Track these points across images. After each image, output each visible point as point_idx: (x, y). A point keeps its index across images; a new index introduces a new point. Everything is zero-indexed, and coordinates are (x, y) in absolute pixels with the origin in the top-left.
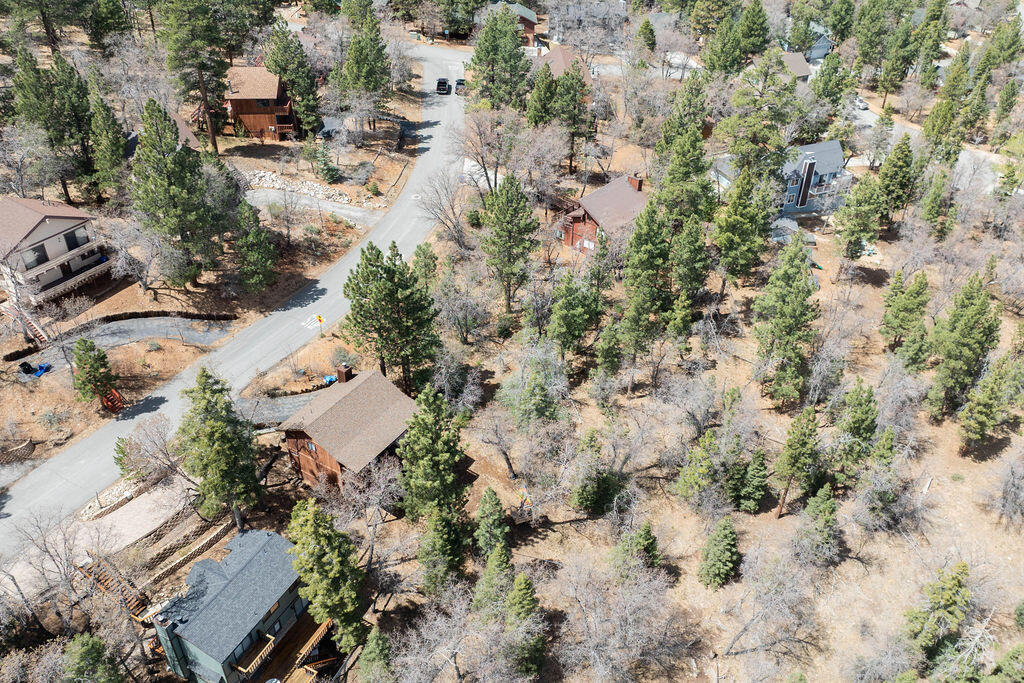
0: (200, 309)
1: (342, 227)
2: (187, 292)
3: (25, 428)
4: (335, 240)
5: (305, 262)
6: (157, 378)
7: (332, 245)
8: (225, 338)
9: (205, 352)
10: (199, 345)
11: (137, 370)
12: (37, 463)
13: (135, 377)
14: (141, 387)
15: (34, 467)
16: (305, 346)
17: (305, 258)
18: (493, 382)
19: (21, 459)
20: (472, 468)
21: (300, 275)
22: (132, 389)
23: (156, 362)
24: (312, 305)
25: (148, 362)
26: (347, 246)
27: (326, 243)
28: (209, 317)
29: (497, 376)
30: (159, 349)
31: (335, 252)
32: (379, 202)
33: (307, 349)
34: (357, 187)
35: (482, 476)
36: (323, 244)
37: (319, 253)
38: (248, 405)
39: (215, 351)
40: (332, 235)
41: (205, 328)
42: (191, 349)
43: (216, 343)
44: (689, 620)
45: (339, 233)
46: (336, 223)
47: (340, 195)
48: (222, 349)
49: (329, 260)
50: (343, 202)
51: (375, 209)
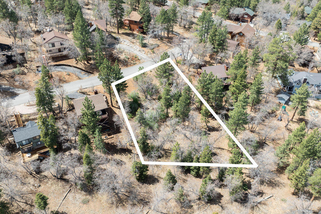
0: (85, 69)
1: (137, 59)
2: (85, 64)
3: (30, 83)
4: (132, 62)
6: (65, 81)
7: (131, 63)
8: (87, 77)
9: (80, 79)
10: (80, 77)
11: (62, 78)
12: (29, 91)
17: (120, 64)
19: (26, 89)
23: (67, 78)
25: (65, 77)
26: (134, 64)
27: (129, 62)
28: (87, 72)
30: (69, 75)
31: (130, 65)
32: (153, 55)
34: (149, 50)
35: (123, 133)
36: (128, 62)
37: (125, 64)
38: (77, 94)
39: (82, 80)
40: (132, 60)
41: (84, 74)
42: (77, 78)
43: (84, 78)
44: (151, 195)
45: (134, 60)
46: (135, 57)
47: (143, 51)
48: (84, 80)
49: (127, 66)
50: (143, 53)
51: (151, 57)
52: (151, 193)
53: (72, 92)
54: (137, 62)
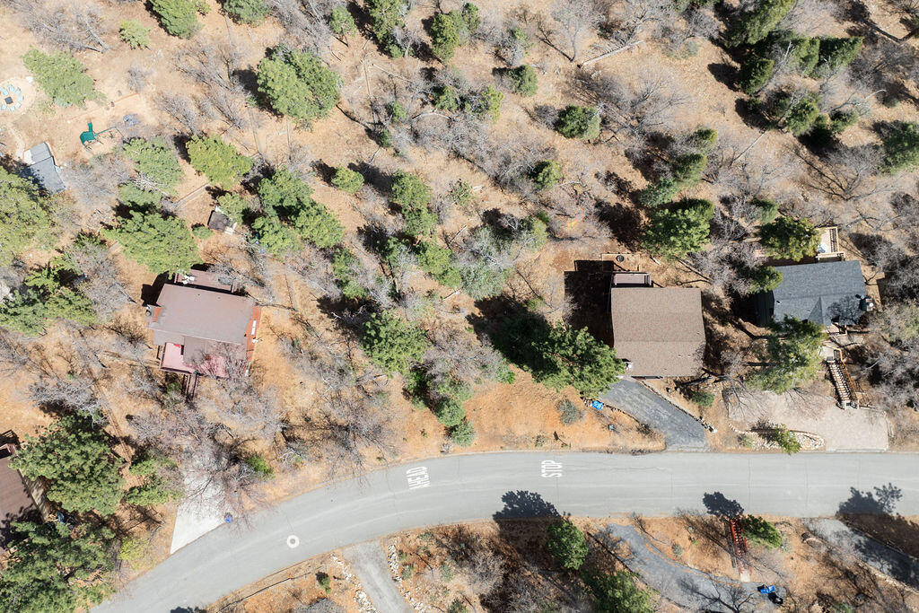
0: (612, 563)
1: (408, 559)
3: (802, 552)
4: (433, 549)
5: (484, 544)
6: (692, 524)
7: (440, 544)
8: (614, 521)
9: (640, 521)
10: (639, 530)
11: (703, 540)
12: (807, 522)
13: (708, 536)
14: (708, 526)
15: (811, 520)
16: (583, 451)
18: (477, 312)
19: (814, 533)
21: (501, 535)
22: (714, 529)
23: (684, 537)
24: (531, 490)
25: (689, 542)
26: (429, 534)
27: (445, 551)
28: (610, 551)
29: (467, 312)
30: (674, 547)
32: (334, 566)
33: (586, 446)
34: (336, 600)
36: (448, 552)
37: (463, 545)
38: (670, 434)
39: (634, 514)
40: (430, 556)
41: (621, 544)
42: (649, 530)
43: (626, 522)
44: (568, 88)
45: (422, 553)
46: (411, 566)
47: (362, 605)
48: (629, 510)
49: (460, 531)
50: (365, 596)
51: (346, 563)
52: (564, 92)
53: (682, 451)
54: (414, 541)
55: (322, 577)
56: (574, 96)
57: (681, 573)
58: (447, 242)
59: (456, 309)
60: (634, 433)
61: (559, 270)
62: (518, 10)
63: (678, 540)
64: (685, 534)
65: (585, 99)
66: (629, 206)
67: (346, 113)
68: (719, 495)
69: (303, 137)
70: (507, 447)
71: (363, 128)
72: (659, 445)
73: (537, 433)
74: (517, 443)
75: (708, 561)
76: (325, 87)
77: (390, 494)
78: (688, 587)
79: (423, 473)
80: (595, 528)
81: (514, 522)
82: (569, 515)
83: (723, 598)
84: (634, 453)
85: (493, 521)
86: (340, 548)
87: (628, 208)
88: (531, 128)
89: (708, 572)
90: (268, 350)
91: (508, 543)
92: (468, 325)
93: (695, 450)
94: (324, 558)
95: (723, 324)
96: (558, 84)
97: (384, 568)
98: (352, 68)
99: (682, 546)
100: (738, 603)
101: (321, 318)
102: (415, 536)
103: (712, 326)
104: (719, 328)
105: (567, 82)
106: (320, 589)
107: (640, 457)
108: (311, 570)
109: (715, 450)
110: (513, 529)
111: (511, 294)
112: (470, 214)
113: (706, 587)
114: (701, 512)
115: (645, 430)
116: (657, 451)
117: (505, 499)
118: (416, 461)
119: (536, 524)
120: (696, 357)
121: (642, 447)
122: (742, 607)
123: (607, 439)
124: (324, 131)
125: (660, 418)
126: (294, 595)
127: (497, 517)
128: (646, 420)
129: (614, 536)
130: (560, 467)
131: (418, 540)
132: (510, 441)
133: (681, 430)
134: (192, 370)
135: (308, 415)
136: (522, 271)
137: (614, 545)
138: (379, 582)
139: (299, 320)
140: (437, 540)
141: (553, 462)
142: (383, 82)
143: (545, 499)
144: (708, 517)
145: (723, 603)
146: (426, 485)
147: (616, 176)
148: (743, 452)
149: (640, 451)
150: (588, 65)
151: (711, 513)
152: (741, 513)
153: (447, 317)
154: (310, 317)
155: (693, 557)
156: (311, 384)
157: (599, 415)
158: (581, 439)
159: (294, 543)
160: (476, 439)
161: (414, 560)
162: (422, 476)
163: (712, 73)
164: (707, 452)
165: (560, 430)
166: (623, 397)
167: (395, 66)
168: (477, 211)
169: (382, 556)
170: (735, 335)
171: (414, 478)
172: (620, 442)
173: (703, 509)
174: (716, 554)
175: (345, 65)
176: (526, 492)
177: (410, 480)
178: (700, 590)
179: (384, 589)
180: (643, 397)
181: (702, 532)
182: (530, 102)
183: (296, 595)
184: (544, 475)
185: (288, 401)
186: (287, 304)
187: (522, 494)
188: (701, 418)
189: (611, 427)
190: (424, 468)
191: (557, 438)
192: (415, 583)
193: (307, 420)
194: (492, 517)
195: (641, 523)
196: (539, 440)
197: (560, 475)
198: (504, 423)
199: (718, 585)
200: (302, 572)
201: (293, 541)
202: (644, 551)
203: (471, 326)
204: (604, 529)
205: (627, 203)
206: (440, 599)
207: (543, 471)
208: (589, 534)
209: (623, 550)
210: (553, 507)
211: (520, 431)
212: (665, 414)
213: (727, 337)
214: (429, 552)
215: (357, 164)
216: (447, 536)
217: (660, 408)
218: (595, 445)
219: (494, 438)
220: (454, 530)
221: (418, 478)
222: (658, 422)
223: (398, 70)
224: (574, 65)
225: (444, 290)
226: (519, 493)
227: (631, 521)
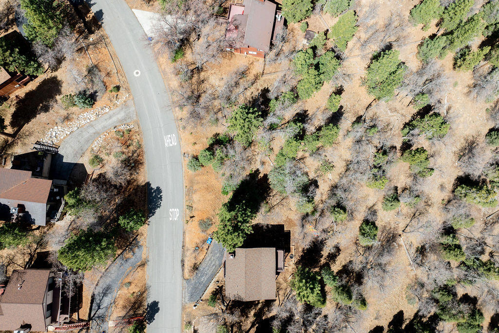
0: (121, 248)
1: (126, 135)
4: (131, 148)
5: (133, 176)
6: (142, 294)
7: (134, 152)
8: (144, 250)
9: (144, 265)
10: (139, 264)
11: (133, 300)
13: (135, 303)
14: (141, 303)
16: (184, 232)
20: (285, 229)
21: (138, 186)
22: (139, 307)
23: (135, 289)
24: (163, 203)
25: (132, 292)
26: (140, 146)
27: (130, 154)
28: (128, 247)
30: (129, 283)
32: (123, 95)
33: (187, 234)
34: (105, 95)
35: (291, 230)
36: (129, 157)
37: (133, 165)
38: (193, 282)
39: (148, 261)
40: (128, 147)
41: (132, 253)
42: (139, 269)
43: (144, 256)
44: (387, 229)
45: (129, 142)
46: (123, 136)
47: (102, 109)
48: (150, 258)
49: (141, 163)
50: (107, 111)
51: (125, 102)
52: (385, 227)
53: (183, 288)
54: (136, 138)
55: (118, 88)
56: (383, 232)
57: (115, 287)
58: (300, 159)
59: (263, 163)
60: (193, 261)
61: (285, 221)
62: (430, 201)
63: (133, 285)
64: (136, 290)
65: (382, 238)
66: (322, 262)
67: (370, 105)
68: (157, 310)
69: (356, 81)
70: (186, 190)
71: (362, 114)
72: (187, 275)
73: (194, 206)
74: (189, 195)
75: (121, 303)
76: (384, 89)
77: (162, 125)
78: (107, 291)
79: (173, 143)
80: (141, 239)
81: (145, 193)
82: (149, 225)
83: (100, 311)
84: (183, 261)
85: (146, 182)
86: (133, 99)
87: (320, 261)
88: (364, 208)
89: (115, 302)
90: (240, 61)
91: (134, 189)
92: (254, 170)
93: (184, 296)
94: (127, 90)
95: (255, 315)
96: (389, 223)
97: (121, 121)
98: (396, 108)
99: (130, 288)
100: (97, 319)
101: (258, 90)
102: (138, 138)
103: (254, 309)
104: (252, 313)
105: (391, 228)
106: (111, 87)
107: (180, 264)
108: (122, 82)
109: (184, 308)
110: (142, 193)
111: (271, 194)
112: (316, 172)
113: (107, 301)
114: (148, 300)
115: (195, 268)
116: (183, 274)
117: (158, 188)
118: (179, 139)
119: (144, 206)
120: (236, 296)
121: (186, 266)
122: (95, 322)
123: (190, 246)
124: (360, 93)
125: (202, 276)
126: (108, 73)
127: (148, 184)
128: (201, 268)
129: (136, 250)
130: (175, 219)
131: (137, 140)
132: (190, 191)
133: (195, 288)
134: (230, 20)
135: (205, 82)
136: (284, 201)
137: (131, 249)
138: (114, 119)
139: (257, 78)
140: (136, 151)
141: (178, 215)
142: (388, 125)
143: (158, 211)
144: (146, 304)
145: (97, 311)
146: (166, 144)
147: (339, 255)
148: (182, 324)
149: (184, 265)
150: (401, 241)
151: (148, 305)
152: (147, 323)
153: (258, 158)
154: (258, 84)
155: (123, 294)
156: (222, 83)
157: (204, 242)
158: (190, 231)
159: (136, 74)
160: (191, 172)
161: (126, 138)
162: (171, 143)
163: (398, 313)
164: (183, 303)
165: (196, 219)
166: (213, 256)
167: (397, 132)
168: (318, 176)
169: (128, 121)
170: (249, 322)
171: (170, 138)
172: (188, 254)
173: (150, 301)
174: (125, 307)
175: (397, 104)
176: (161, 200)
177: (169, 136)
178: (105, 298)
179: (110, 121)
180: (214, 267)
181: (137, 300)
182: (379, 207)
183: (108, 74)
184: (171, 210)
185: (213, 72)
186: (265, 71)
187: (161, 197)
188: (202, 300)
189: (197, 248)
190: (176, 144)
191: (192, 217)
192: (113, 138)
193: (203, 81)
194: (148, 181)
195: (143, 265)
196: (190, 207)
197: (171, 219)
198: (200, 188)
199: (107, 308)
200: (121, 78)
201: (137, 73)
202: (127, 267)
203: (253, 172)
204: (140, 244)
205: (323, 261)
206: (104, 151)
207: (173, 210)
208: (137, 236)
209: (128, 255)
210: (153, 215)
211: (196, 197)
212: (204, 279)
213: (247, 317)
214: (130, 146)
215: (343, 110)
216: (139, 156)
217: (207, 276)
218: (187, 239)
219: (191, 182)
220: (141, 160)
221: (170, 141)
222: (199, 275)
223: (395, 133)
224: (401, 232)
225: (273, 157)
226: (161, 196)
227: (145, 259)
